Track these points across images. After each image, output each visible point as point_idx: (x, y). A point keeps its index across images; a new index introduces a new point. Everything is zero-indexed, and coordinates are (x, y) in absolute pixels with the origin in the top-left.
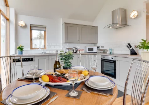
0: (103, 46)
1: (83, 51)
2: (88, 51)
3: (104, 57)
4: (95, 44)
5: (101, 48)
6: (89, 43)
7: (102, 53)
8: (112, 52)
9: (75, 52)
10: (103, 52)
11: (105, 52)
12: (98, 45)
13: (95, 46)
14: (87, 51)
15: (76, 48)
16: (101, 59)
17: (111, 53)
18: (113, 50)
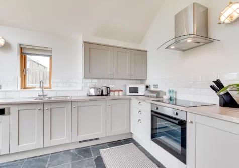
0: (157, 85)
1: (120, 92)
2: (130, 92)
3: (157, 109)
4: (142, 81)
5: (152, 89)
6: (131, 79)
7: (154, 97)
8: (173, 96)
9: (106, 95)
10: (155, 95)
11: (161, 96)
12: (147, 83)
13: (142, 83)
14: (128, 93)
15: (108, 88)
16: (152, 111)
17: (172, 99)
18: (176, 93)
